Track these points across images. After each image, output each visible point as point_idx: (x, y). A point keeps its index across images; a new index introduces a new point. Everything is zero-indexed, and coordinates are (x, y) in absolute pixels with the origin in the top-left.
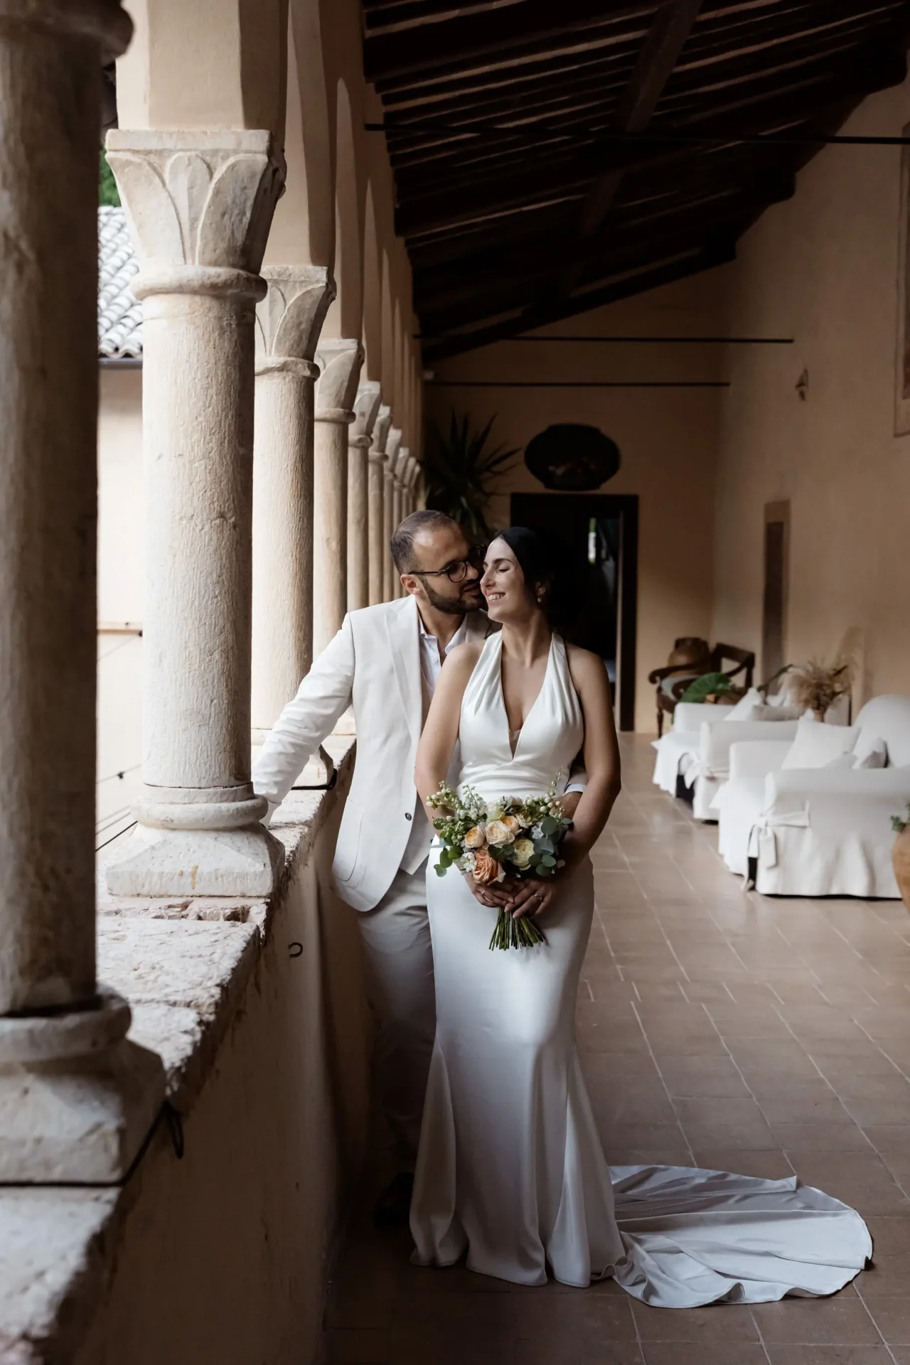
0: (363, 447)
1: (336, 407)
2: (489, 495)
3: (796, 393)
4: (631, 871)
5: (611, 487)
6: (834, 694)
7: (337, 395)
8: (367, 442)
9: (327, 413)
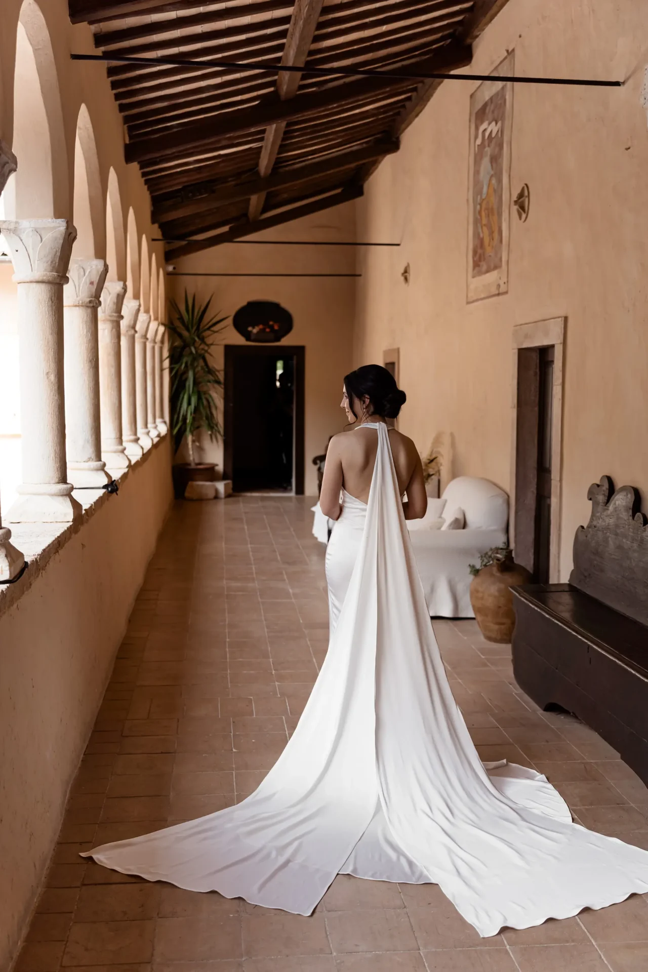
0: (93, 306)
1: (52, 271)
2: (209, 346)
3: (402, 278)
4: (293, 600)
5: (287, 341)
6: (429, 476)
7: (52, 262)
8: (96, 303)
9: (44, 276)
